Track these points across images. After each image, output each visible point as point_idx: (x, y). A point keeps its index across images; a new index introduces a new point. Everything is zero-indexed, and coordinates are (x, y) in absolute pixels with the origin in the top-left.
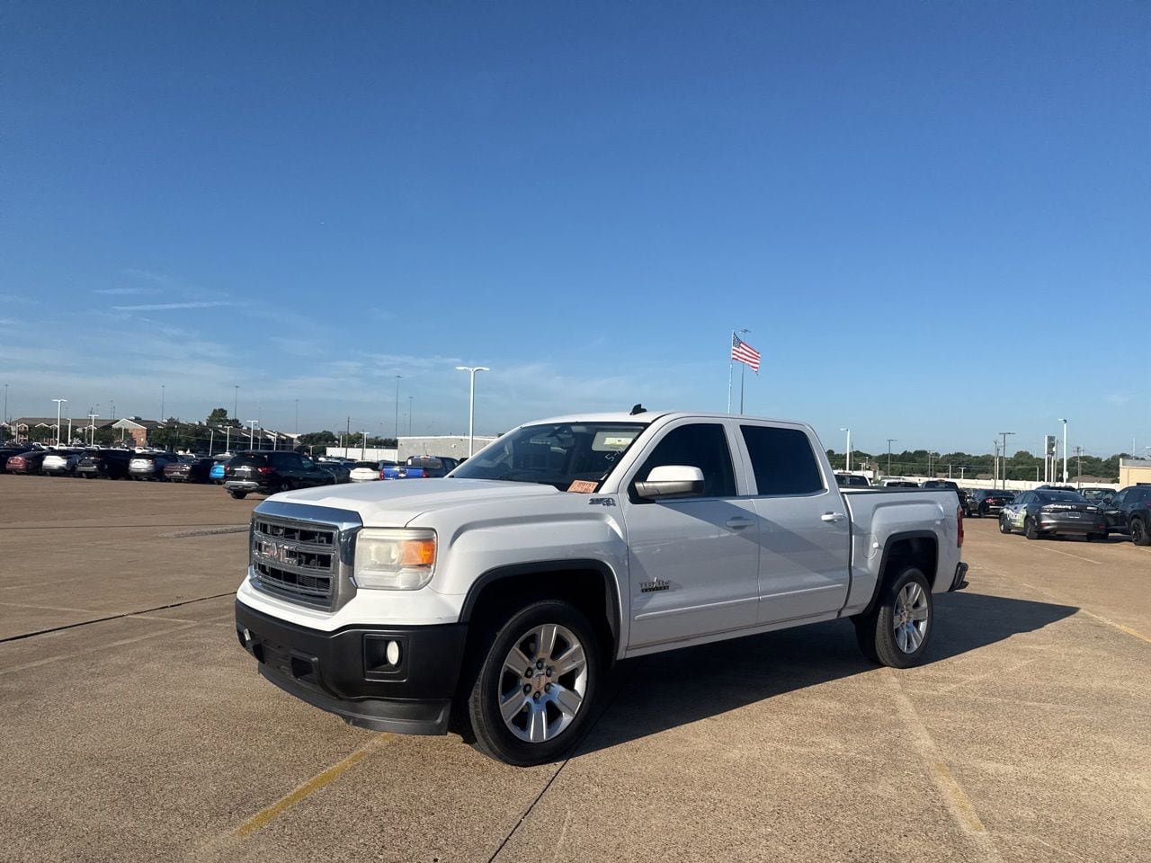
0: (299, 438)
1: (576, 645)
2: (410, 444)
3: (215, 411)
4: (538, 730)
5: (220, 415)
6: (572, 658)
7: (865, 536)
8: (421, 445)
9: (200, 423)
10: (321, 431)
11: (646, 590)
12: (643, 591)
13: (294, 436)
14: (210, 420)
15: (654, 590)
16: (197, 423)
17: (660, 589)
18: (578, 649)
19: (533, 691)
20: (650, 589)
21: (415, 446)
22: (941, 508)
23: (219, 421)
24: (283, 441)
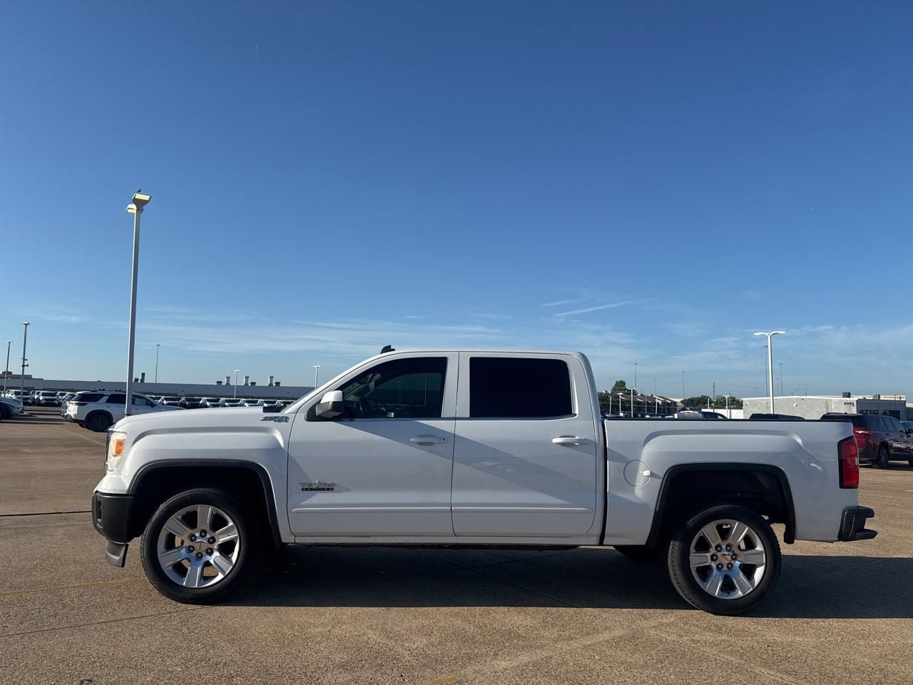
0: (682, 401)
1: (231, 524)
2: (754, 404)
3: (617, 382)
4: (193, 580)
5: (620, 385)
6: (227, 532)
7: (629, 464)
8: (764, 404)
9: (606, 391)
10: (700, 396)
11: (307, 489)
12: (303, 490)
13: (678, 400)
14: (614, 389)
15: (315, 490)
16: (604, 392)
17: (323, 489)
18: (232, 526)
19: (195, 552)
20: (310, 489)
21: (759, 405)
22: (799, 441)
23: (620, 390)
24: (668, 404)
